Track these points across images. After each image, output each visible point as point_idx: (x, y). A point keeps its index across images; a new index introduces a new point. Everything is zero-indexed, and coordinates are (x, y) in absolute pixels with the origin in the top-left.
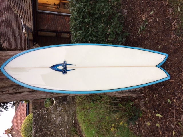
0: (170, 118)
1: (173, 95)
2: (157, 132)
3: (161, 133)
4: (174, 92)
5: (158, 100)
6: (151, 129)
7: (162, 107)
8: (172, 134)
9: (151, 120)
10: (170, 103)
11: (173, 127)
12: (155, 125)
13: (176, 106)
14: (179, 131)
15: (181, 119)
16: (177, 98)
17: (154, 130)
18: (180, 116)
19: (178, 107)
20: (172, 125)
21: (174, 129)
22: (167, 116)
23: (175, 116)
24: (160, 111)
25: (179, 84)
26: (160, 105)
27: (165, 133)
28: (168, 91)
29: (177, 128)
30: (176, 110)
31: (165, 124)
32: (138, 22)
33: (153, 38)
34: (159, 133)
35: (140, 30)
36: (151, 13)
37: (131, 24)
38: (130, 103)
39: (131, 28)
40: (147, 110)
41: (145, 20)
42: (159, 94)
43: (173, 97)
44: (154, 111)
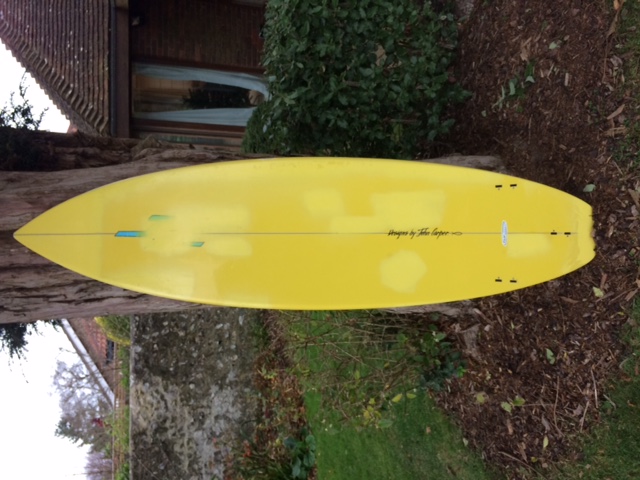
0: (545, 400)
1: (563, 342)
2: (503, 424)
3: (511, 431)
4: (567, 334)
5: (520, 341)
6: (486, 410)
7: (527, 366)
8: (541, 445)
9: (490, 391)
10: (552, 362)
11: (548, 428)
12: (499, 405)
13: (566, 375)
14: (561, 440)
15: (572, 412)
16: (574, 355)
17: (494, 416)
18: (571, 403)
19: (572, 379)
20: (545, 422)
21: (550, 432)
22: (537, 394)
23: (560, 401)
24: (519, 374)
25: (589, 317)
26: (521, 357)
27: (522, 434)
28: (551, 327)
29: (557, 432)
30: (565, 387)
31: (527, 413)
32: (503, 63)
33: (540, 142)
34: (507, 430)
35: (506, 94)
36: (553, 46)
37: (479, 59)
38: (434, 334)
39: (479, 76)
40: (483, 359)
41: (528, 63)
42: (526, 325)
43: (562, 349)
44: (503, 367)
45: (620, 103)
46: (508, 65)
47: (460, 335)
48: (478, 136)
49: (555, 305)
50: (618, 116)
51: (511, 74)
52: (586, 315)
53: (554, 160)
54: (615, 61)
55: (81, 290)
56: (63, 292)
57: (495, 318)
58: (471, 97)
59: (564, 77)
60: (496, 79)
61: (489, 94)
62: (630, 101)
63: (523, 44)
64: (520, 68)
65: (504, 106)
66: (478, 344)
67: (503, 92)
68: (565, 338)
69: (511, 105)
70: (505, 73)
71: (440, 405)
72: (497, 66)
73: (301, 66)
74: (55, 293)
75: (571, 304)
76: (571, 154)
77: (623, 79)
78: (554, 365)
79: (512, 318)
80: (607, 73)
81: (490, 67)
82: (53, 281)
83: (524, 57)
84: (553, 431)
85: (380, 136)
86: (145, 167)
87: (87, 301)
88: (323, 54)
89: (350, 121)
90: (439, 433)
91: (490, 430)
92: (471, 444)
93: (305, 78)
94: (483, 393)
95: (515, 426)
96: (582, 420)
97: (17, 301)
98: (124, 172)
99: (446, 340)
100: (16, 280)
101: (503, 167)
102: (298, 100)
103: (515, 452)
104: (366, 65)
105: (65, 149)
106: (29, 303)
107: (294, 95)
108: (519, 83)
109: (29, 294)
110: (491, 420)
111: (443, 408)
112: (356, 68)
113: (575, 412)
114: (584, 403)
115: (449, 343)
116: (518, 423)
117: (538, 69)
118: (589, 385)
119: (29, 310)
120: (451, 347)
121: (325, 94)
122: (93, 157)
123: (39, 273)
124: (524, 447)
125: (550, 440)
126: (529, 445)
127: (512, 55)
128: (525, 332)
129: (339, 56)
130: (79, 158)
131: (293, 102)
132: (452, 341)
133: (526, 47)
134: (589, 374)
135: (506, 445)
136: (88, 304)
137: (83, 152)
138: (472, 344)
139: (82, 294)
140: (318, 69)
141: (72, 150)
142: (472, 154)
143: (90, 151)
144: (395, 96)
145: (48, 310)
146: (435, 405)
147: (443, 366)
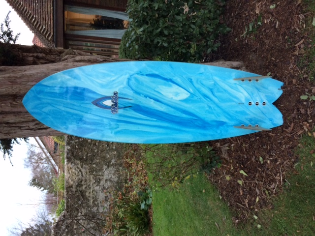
0: (257, 180)
1: (267, 154)
2: (238, 190)
3: (241, 194)
4: (270, 150)
5: (247, 152)
6: (230, 183)
7: (250, 164)
8: (255, 201)
9: (232, 175)
10: (262, 163)
11: (258, 193)
12: (237, 181)
13: (268, 169)
14: (264, 199)
15: (270, 186)
16: (273, 160)
17: (234, 186)
18: (270, 182)
19: (271, 171)
20: (257, 190)
21: (259, 195)
22: (254, 177)
23: (265, 181)
24: (246, 167)
25: (280, 142)
26: (248, 159)
27: (246, 195)
28: (262, 146)
29: (262, 195)
30: (267, 175)
31: (249, 186)
32: (247, 14)
33: (263, 56)
34: (240, 193)
35: (248, 30)
36: (272, 7)
37: (236, 11)
38: (207, 147)
39: (235, 20)
40: (230, 160)
41: (259, 15)
42: (251, 145)
43: (267, 157)
44: (239, 164)
45: (302, 38)
46: (249, 15)
47: (220, 148)
48: (233, 51)
49: (264, 136)
50: (300, 45)
51: (250, 20)
52: (279, 141)
53: (269, 65)
54: (301, 16)
55: (36, 124)
56: (28, 125)
57: (237, 141)
58: (231, 31)
59: (276, 23)
60: (243, 23)
61: (239, 30)
62: (307, 37)
63: (257, 5)
64: (255, 17)
65: (246, 36)
66: (228, 153)
67: (246, 30)
68: (269, 152)
69: (250, 36)
70: (248, 20)
71: (210, 180)
72: (244, 16)
73: (145, 14)
74: (24, 125)
75: (272, 136)
76: (277, 63)
77: (304, 26)
78: (263, 164)
79: (244, 141)
80: (297, 22)
81: (241, 16)
82: (23, 120)
83: (257, 12)
84: (261, 195)
85: (184, 51)
86: (67, 65)
87: (39, 129)
88: (156, 8)
89: (169, 43)
90: (209, 192)
91: (232, 193)
92: (223, 198)
93: (147, 19)
94: (230, 175)
95: (243, 191)
96: (274, 190)
97: (5, 129)
98: (56, 67)
99: (213, 150)
100: (4, 119)
101: (244, 68)
102: (144, 31)
103: (243, 203)
104: (178, 14)
105: (28, 54)
106: (11, 130)
107: (142, 29)
108: (254, 25)
109: (11, 125)
110: (232, 188)
111: (211, 181)
112: (173, 16)
113: (271, 186)
114: (276, 183)
115: (214, 152)
116: (245, 190)
117: (263, 19)
118: (278, 174)
119: (12, 133)
120: (215, 153)
121: (157, 29)
122: (42, 58)
123: (16, 116)
124: (247, 201)
125: (259, 198)
126: (250, 201)
127: (252, 10)
128: (250, 148)
129: (165, 9)
130: (35, 59)
131: (141, 33)
132: (216, 151)
133: (258, 7)
134: (279, 169)
135: (239, 200)
136: (40, 131)
137: (37, 56)
138: (225, 153)
139: (37, 126)
140: (154, 16)
141: (31, 54)
142: (229, 60)
143: (40, 55)
144: (192, 30)
145: (21, 133)
146: (207, 179)
147: (211, 162)
